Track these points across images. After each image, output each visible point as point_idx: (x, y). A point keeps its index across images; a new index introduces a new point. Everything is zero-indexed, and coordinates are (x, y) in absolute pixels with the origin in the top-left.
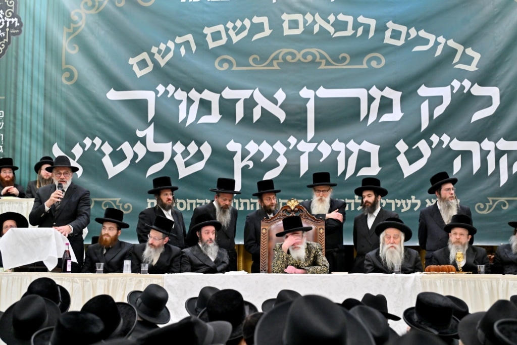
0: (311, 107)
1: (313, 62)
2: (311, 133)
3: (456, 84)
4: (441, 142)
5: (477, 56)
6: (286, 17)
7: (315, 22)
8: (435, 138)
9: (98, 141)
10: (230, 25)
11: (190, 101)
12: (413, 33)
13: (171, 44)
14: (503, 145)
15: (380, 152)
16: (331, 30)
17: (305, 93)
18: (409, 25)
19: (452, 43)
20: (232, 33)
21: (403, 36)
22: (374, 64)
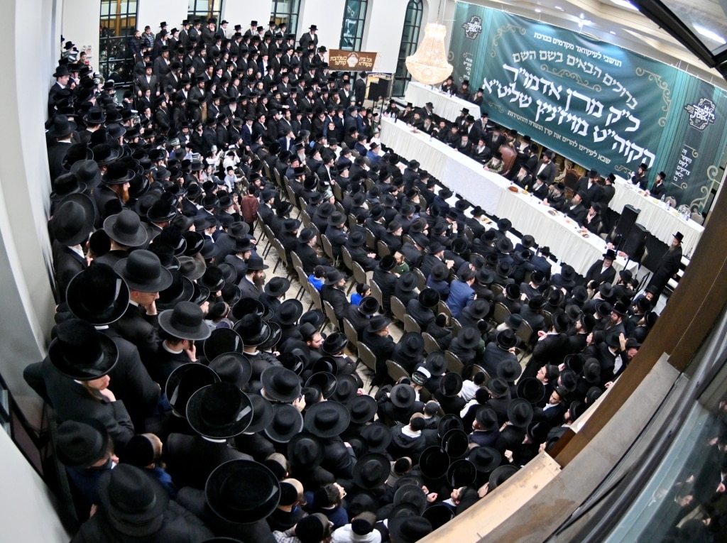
0: (569, 98)
1: (575, 79)
2: (567, 108)
3: (624, 111)
4: (611, 134)
5: (636, 103)
6: (569, 57)
7: (579, 63)
8: (610, 131)
9: (498, 82)
10: (549, 52)
11: (530, 79)
12: (615, 82)
13: (527, 53)
14: (634, 146)
15: (589, 128)
16: (584, 68)
17: (569, 91)
18: (614, 78)
19: (628, 93)
20: (549, 56)
21: (611, 82)
22: (597, 89)
